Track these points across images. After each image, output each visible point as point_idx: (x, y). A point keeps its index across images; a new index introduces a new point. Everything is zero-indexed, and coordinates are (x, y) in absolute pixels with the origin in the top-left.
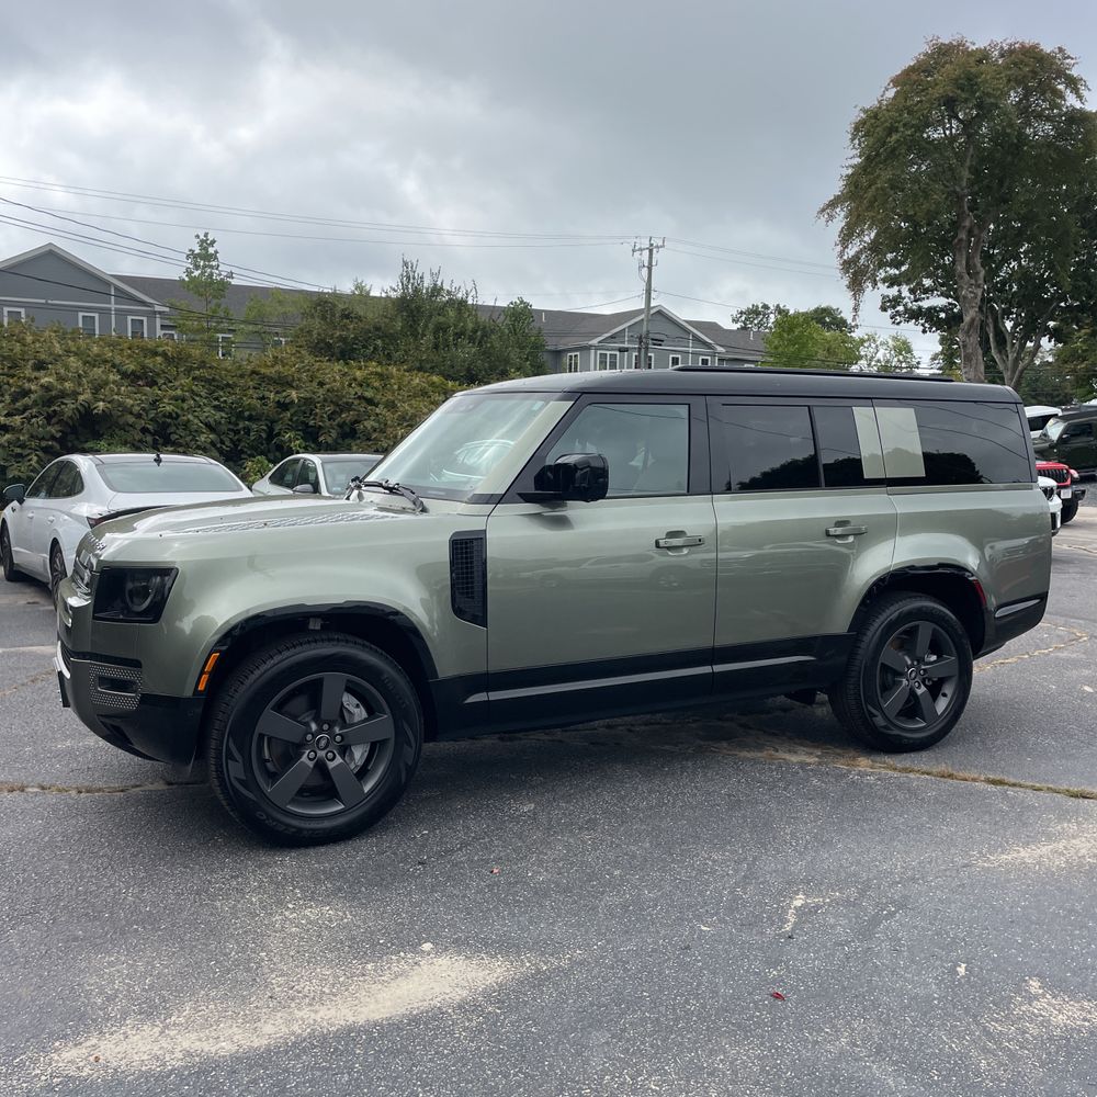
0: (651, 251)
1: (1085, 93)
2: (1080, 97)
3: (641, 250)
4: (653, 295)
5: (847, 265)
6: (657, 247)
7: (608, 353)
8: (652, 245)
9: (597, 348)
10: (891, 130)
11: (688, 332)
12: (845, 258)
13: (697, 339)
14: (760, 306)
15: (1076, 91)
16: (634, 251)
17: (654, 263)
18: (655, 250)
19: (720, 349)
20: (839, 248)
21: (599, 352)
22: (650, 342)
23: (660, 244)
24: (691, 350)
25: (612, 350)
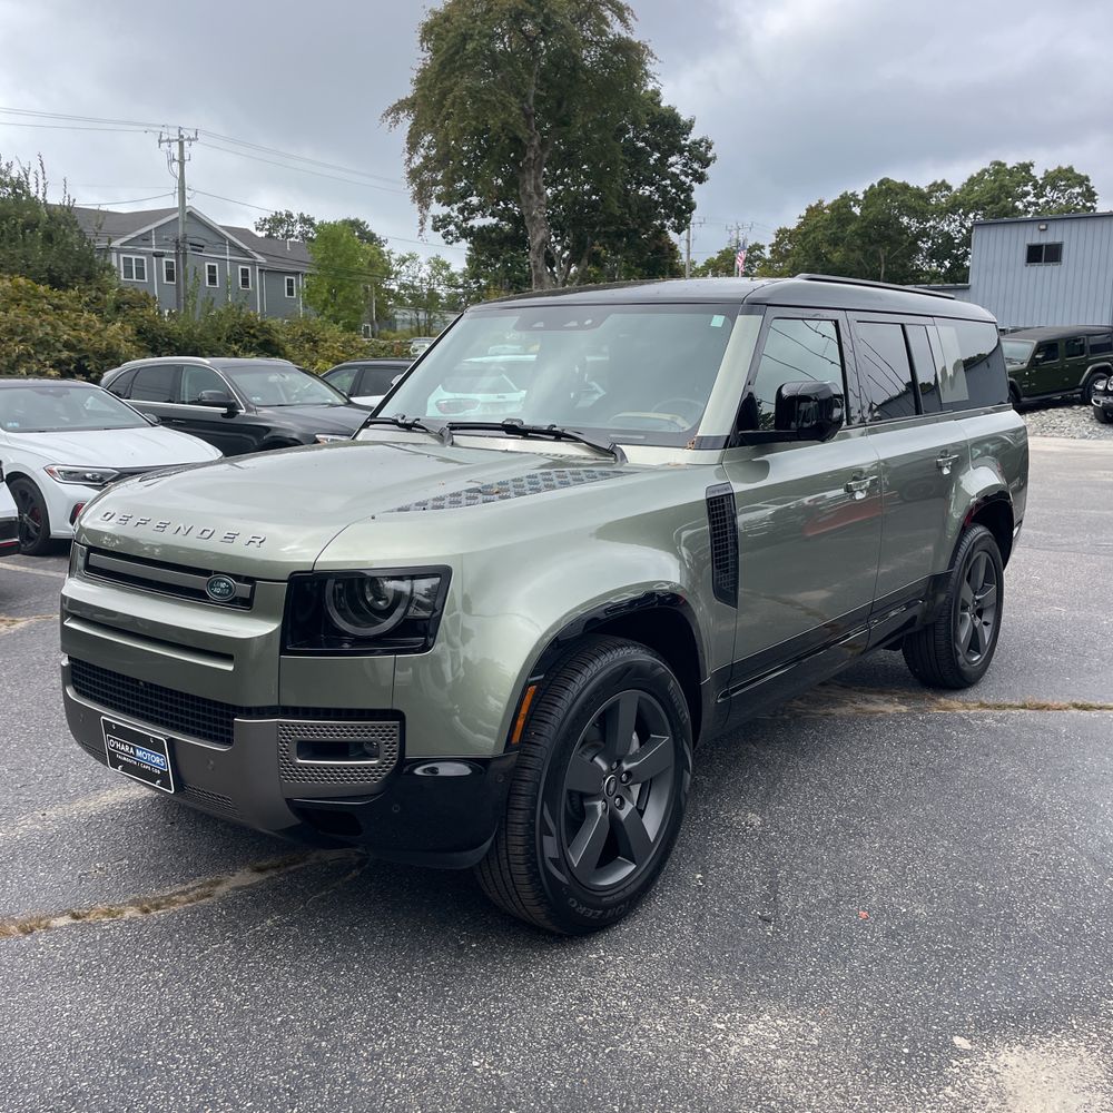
0: (181, 144)
1: (631, 21)
2: (627, 26)
3: (169, 141)
4: (188, 193)
5: (414, 175)
6: (189, 139)
7: (134, 257)
8: (182, 137)
9: (119, 252)
10: (465, 38)
11: (223, 238)
12: (413, 166)
13: (232, 244)
14: (284, 213)
15: (623, 20)
16: (160, 142)
17: (186, 158)
18: (186, 144)
19: (260, 259)
20: (407, 156)
21: (122, 256)
22: (189, 247)
23: (193, 136)
24: (228, 257)
25: (140, 253)
